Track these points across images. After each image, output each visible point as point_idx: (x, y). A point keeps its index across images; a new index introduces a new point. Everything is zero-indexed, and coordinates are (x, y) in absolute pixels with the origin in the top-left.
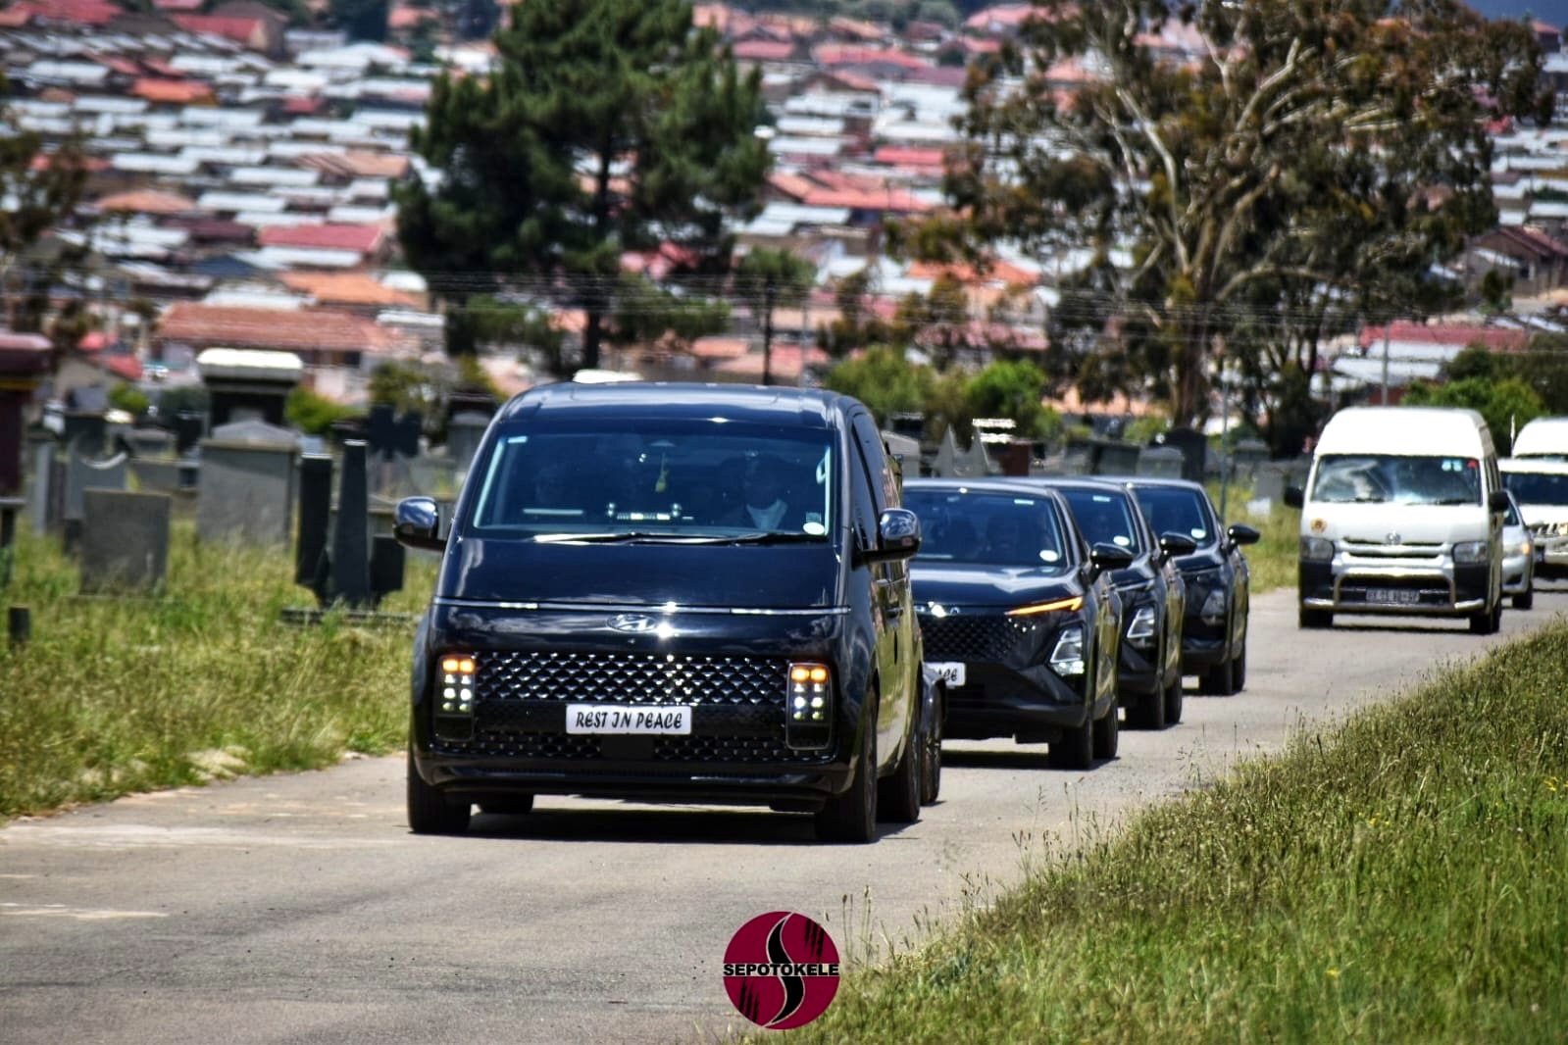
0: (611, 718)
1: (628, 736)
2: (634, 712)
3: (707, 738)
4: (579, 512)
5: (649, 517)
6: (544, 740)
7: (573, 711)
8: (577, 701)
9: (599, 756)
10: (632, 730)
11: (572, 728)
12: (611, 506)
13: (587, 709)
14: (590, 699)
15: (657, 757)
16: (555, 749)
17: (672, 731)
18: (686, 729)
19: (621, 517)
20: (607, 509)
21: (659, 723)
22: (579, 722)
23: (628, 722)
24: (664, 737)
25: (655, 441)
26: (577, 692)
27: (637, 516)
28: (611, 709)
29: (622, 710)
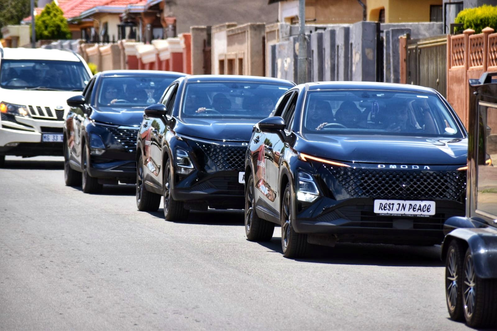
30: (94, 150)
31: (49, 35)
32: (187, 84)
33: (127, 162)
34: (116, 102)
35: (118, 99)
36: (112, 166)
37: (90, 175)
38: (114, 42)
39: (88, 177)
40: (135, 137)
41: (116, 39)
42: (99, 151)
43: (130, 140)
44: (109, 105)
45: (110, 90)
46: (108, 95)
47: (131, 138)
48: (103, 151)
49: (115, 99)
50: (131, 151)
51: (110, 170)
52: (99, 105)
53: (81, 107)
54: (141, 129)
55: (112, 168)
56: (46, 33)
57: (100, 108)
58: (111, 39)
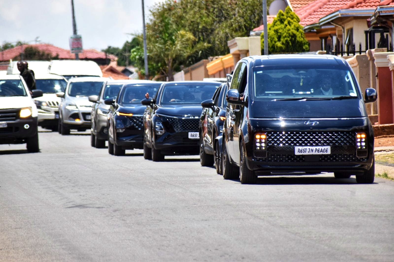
0: (308, 150)
1: (313, 155)
2: (314, 148)
3: (334, 155)
4: (281, 92)
5: (305, 93)
6: (288, 157)
7: (297, 148)
8: (297, 146)
9: (304, 161)
10: (314, 153)
11: (297, 153)
12: (294, 90)
13: (301, 148)
14: (301, 145)
15: (320, 161)
16: (291, 159)
17: (325, 153)
18: (329, 152)
19: (296, 93)
20: (292, 91)
21: (321, 151)
22: (299, 151)
23: (312, 151)
24: (323, 155)
25: (299, 71)
26: (297, 143)
27: (301, 93)
28: (308, 148)
29: (311, 148)
30: (118, 130)
31: (284, 47)
32: (165, 86)
33: (137, 136)
34: (135, 101)
35: (136, 99)
36: (129, 138)
37: (117, 145)
38: (360, 52)
39: (116, 146)
40: (142, 121)
41: (363, 49)
42: (122, 130)
43: (139, 123)
44: (130, 102)
45: (131, 95)
46: (130, 97)
47: (139, 121)
48: (124, 130)
49: (134, 99)
50: (140, 129)
51: (128, 141)
52: (123, 103)
53: (113, 105)
54: (146, 116)
55: (129, 140)
56: (279, 44)
57: (124, 105)
58: (357, 49)
